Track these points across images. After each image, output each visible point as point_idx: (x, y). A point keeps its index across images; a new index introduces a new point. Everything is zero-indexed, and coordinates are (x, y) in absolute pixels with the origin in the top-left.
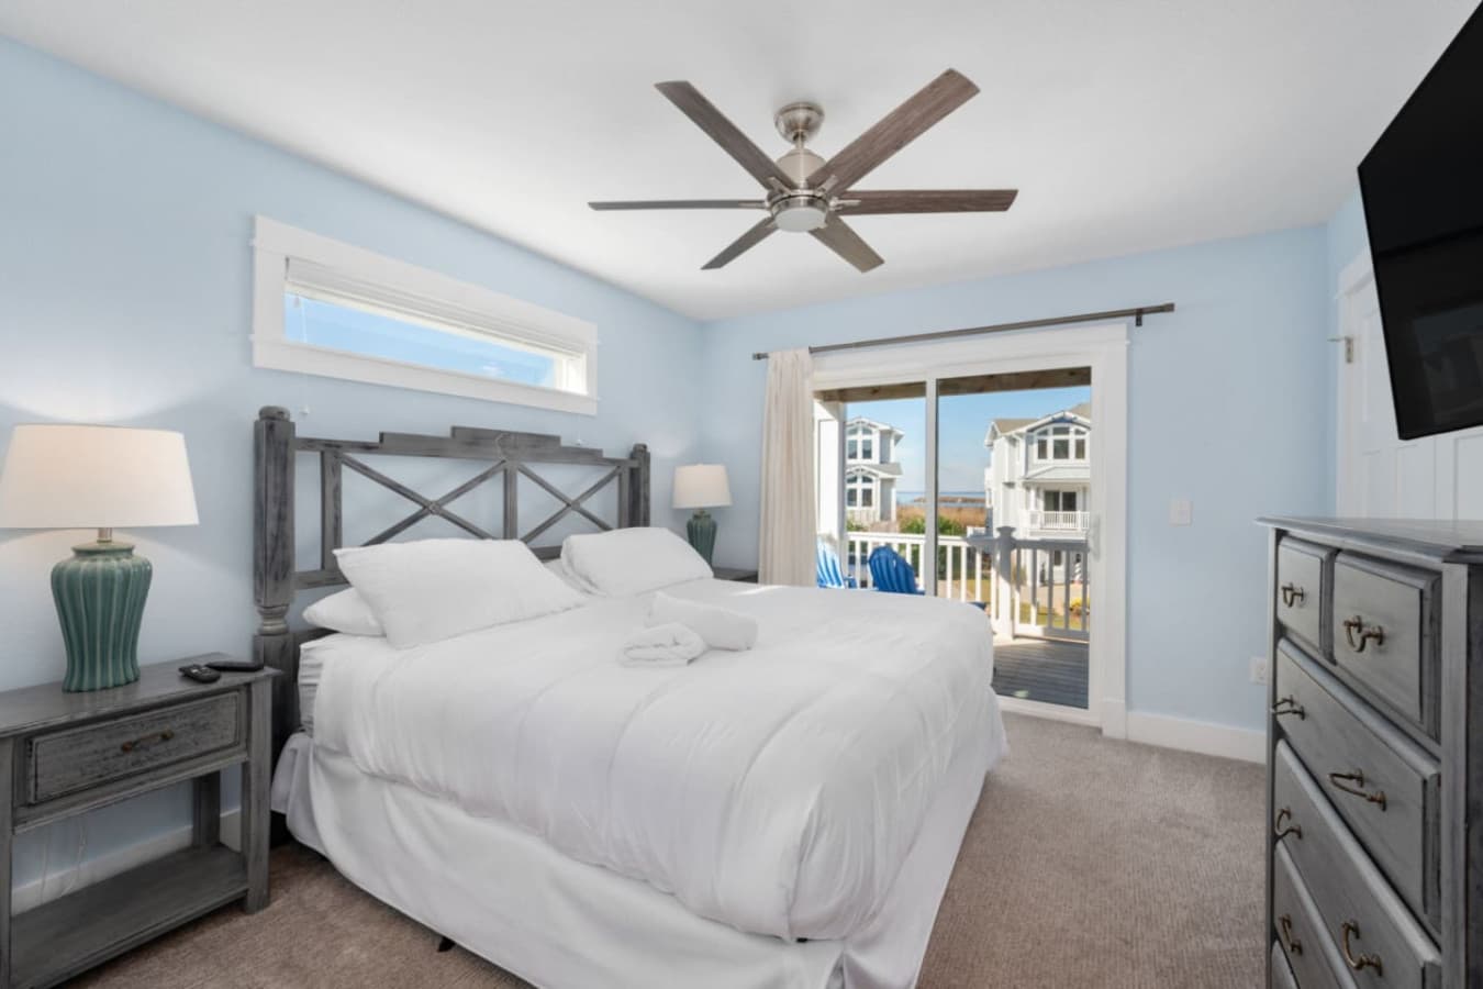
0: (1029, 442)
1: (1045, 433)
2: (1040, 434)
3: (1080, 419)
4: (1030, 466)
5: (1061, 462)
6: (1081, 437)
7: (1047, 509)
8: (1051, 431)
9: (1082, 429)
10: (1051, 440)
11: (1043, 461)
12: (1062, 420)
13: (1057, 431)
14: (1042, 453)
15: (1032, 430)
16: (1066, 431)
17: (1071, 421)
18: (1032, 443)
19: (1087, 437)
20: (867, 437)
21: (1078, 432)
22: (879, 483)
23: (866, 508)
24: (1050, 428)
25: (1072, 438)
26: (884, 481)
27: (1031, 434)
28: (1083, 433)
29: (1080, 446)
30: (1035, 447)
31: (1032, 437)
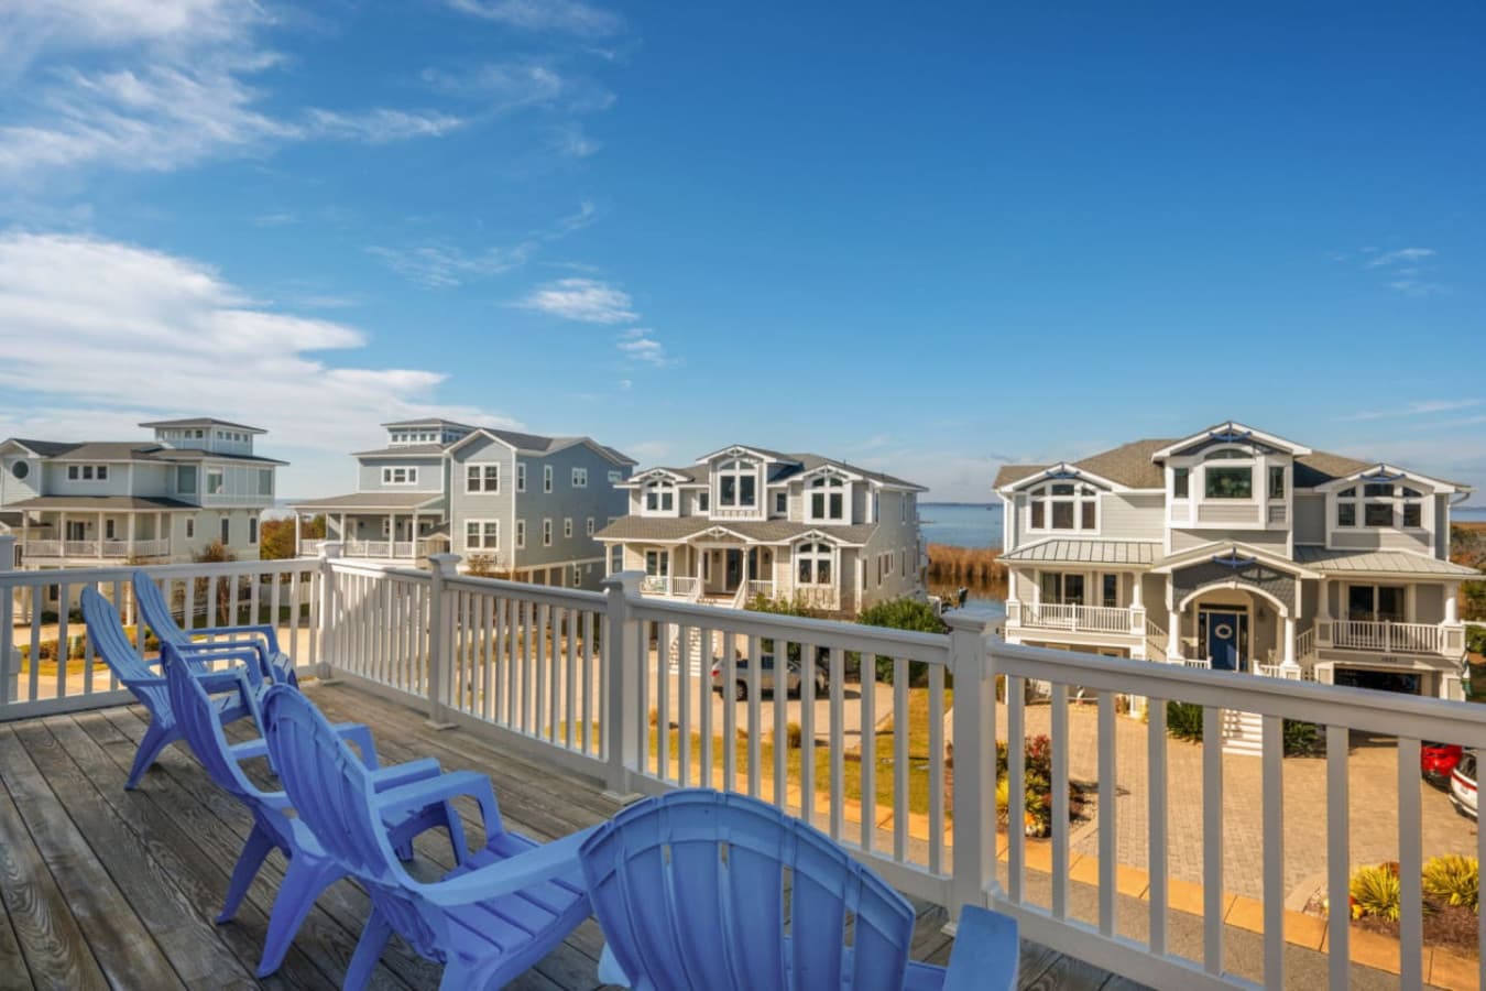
0: (1019, 503)
1: (1041, 492)
2: (1034, 493)
3: (1084, 474)
4: (1020, 538)
5: (1062, 533)
6: (1089, 498)
7: (1044, 599)
8: (1049, 489)
9: (1090, 487)
10: (1048, 500)
11: (1037, 531)
12: (1063, 474)
13: (1057, 490)
14: (1037, 522)
15: (1023, 488)
16: (1069, 490)
17: (1076, 477)
18: (1024, 505)
19: (1098, 498)
20: (836, 490)
21: (1085, 492)
22: (839, 551)
23: (823, 586)
24: (1048, 485)
25: (1077, 500)
26: (844, 550)
27: (1022, 493)
28: (1093, 493)
29: (1089, 510)
30: (1027, 511)
31: (1024, 497)
